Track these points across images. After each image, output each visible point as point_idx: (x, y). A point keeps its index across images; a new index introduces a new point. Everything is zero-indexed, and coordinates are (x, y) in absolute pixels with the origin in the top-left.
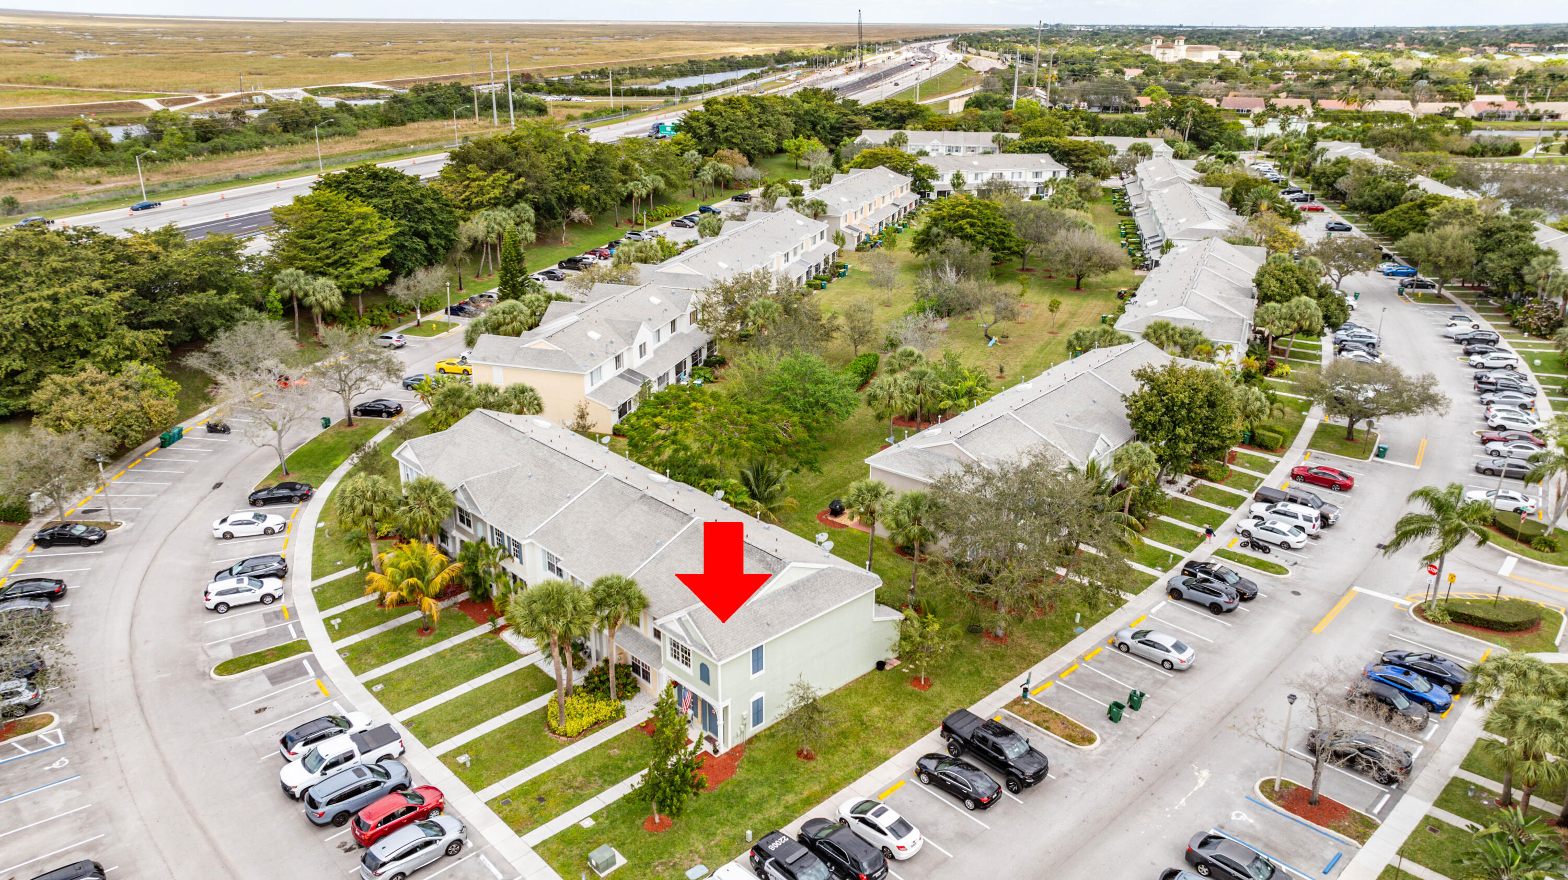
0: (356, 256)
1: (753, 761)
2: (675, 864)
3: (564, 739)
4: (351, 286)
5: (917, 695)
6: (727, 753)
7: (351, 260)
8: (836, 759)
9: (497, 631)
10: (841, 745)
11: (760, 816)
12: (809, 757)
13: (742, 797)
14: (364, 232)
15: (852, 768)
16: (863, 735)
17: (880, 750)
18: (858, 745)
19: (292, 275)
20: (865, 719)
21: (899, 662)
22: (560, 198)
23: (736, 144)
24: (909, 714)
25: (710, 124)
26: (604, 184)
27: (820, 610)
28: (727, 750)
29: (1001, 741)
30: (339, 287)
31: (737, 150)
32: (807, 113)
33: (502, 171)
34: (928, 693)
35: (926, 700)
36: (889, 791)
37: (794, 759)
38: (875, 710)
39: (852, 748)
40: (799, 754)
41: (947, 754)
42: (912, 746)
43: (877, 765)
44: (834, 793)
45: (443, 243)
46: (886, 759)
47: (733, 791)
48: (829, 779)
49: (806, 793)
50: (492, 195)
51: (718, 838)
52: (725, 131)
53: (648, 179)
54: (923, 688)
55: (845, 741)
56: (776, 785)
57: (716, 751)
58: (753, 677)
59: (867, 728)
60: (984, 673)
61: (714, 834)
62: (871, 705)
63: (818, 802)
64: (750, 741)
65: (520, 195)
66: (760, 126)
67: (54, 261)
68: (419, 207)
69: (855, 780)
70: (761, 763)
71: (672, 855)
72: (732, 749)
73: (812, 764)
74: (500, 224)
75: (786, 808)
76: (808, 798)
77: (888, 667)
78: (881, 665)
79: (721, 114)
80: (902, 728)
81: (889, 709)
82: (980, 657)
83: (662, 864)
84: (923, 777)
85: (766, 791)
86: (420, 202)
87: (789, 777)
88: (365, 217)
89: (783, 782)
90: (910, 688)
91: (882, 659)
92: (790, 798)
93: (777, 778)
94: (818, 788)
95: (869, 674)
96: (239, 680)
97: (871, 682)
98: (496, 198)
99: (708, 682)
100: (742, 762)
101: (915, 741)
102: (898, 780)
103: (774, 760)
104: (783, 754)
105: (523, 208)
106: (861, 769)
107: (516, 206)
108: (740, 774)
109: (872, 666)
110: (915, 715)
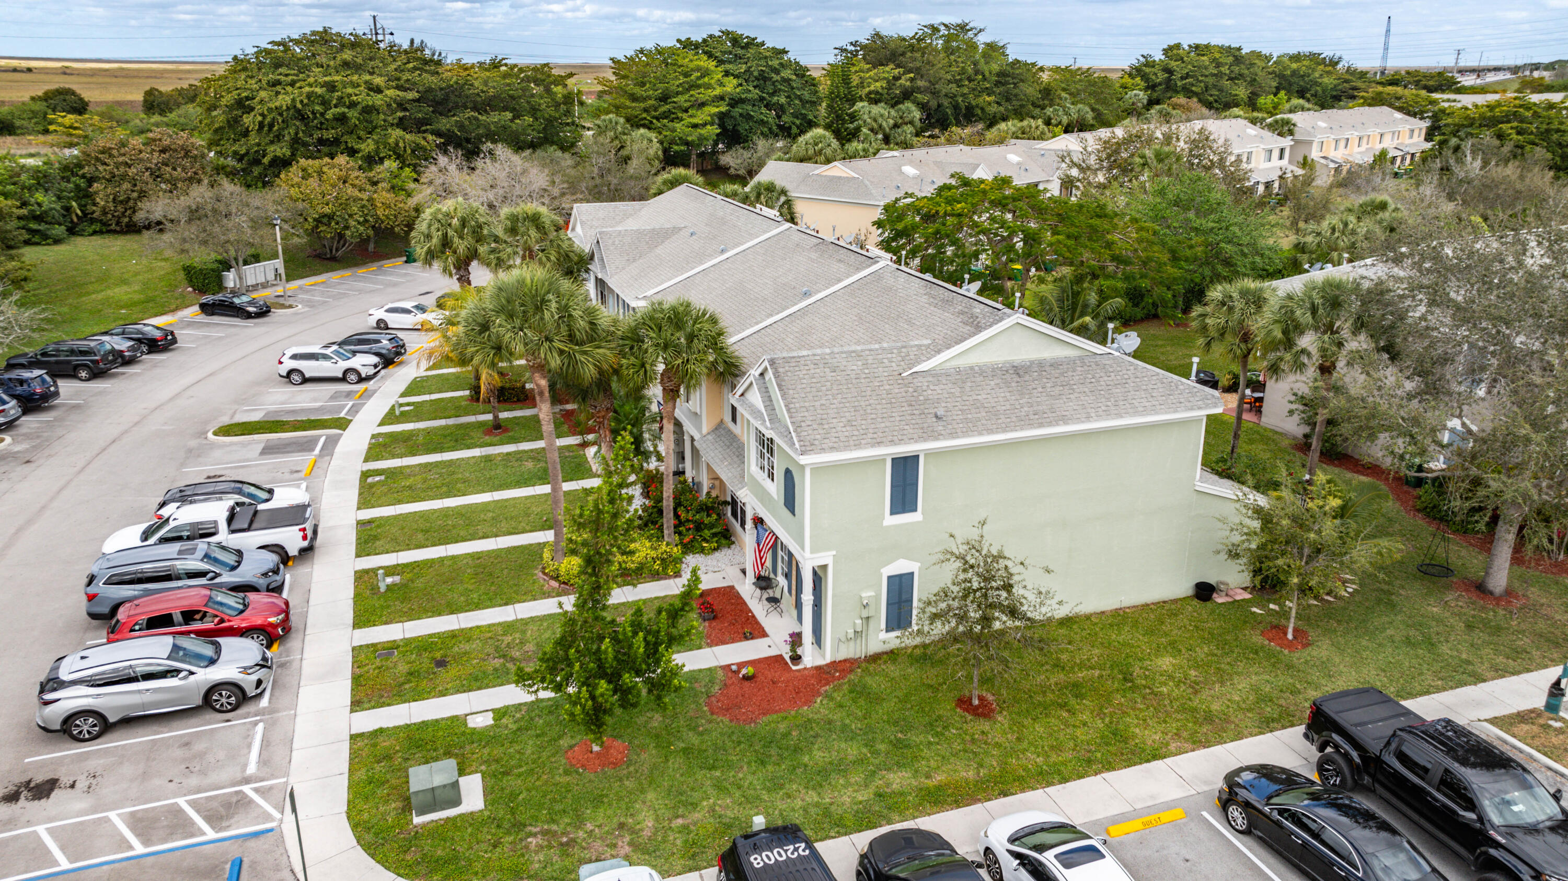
0: (686, 111)
1: (860, 692)
2: (572, 842)
3: (554, 584)
4: (673, 142)
5: (1270, 655)
6: (818, 668)
7: (680, 115)
8: (1039, 729)
9: (585, 445)
10: (1063, 706)
11: (812, 797)
12: (983, 711)
13: (797, 750)
14: (699, 87)
15: (1067, 755)
16: (1118, 699)
17: (1152, 736)
18: (1101, 715)
19: (611, 121)
20: (1137, 671)
21: (1247, 596)
22: (956, 107)
23: (1196, 94)
24: (1243, 684)
25: (1170, 71)
26: (1015, 103)
27: (1065, 420)
28: (821, 662)
29: (1474, 778)
30: (661, 142)
31: (1195, 99)
32: (1294, 73)
33: (892, 66)
34: (1299, 656)
35: (1289, 667)
36: (1137, 824)
37: (947, 708)
38: (1166, 662)
39: (1085, 717)
40: (964, 703)
41: (1315, 777)
42: (1230, 746)
43: (1130, 764)
44: (1005, 794)
45: (798, 122)
46: (1156, 757)
47: (786, 735)
48: (1003, 764)
49: (940, 778)
50: (872, 88)
51: (697, 816)
52: (1182, 78)
53: (1073, 109)
54: (1290, 645)
55: (1073, 701)
56: (882, 747)
57: (796, 658)
58: (892, 521)
59: (1135, 688)
60: (1445, 649)
61: (694, 806)
62: (1158, 651)
63: (957, 804)
64: (874, 658)
65: (907, 95)
66: (1231, 79)
67: (347, 55)
68: (776, 77)
69: (1064, 780)
70: (875, 699)
71: (579, 822)
72: (833, 663)
73: (985, 725)
74: (875, 120)
75: (879, 795)
76: (939, 788)
77: (1219, 599)
78: (1204, 591)
79: (1182, 59)
80: (1215, 707)
81: (1197, 667)
82: (1439, 621)
83: (545, 833)
84: (1235, 812)
85: (853, 750)
86: (777, 72)
87: (915, 738)
88: (706, 73)
89: (898, 745)
90: (1257, 639)
91: (1212, 581)
92: (898, 779)
93: (892, 732)
94: (971, 774)
95: (1175, 601)
96: (231, 444)
97: (1173, 614)
98: (877, 93)
99: (793, 512)
100: (837, 689)
101: (1239, 736)
102: (1170, 806)
103: (904, 700)
104: (928, 693)
105: (908, 108)
106: (1089, 762)
107: (901, 106)
108: (820, 708)
109: (1183, 588)
110: (1255, 689)
